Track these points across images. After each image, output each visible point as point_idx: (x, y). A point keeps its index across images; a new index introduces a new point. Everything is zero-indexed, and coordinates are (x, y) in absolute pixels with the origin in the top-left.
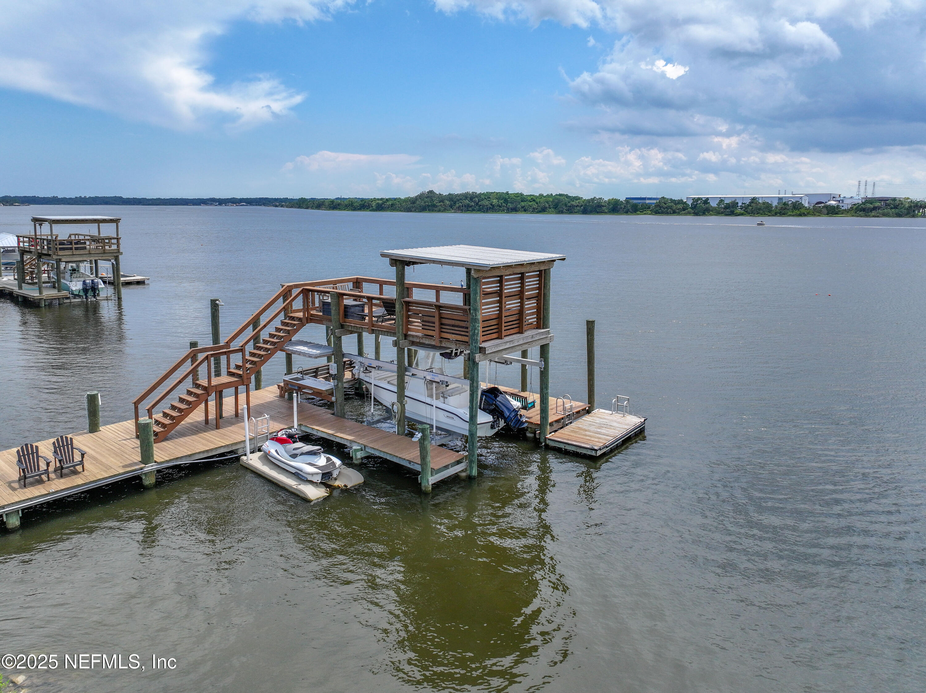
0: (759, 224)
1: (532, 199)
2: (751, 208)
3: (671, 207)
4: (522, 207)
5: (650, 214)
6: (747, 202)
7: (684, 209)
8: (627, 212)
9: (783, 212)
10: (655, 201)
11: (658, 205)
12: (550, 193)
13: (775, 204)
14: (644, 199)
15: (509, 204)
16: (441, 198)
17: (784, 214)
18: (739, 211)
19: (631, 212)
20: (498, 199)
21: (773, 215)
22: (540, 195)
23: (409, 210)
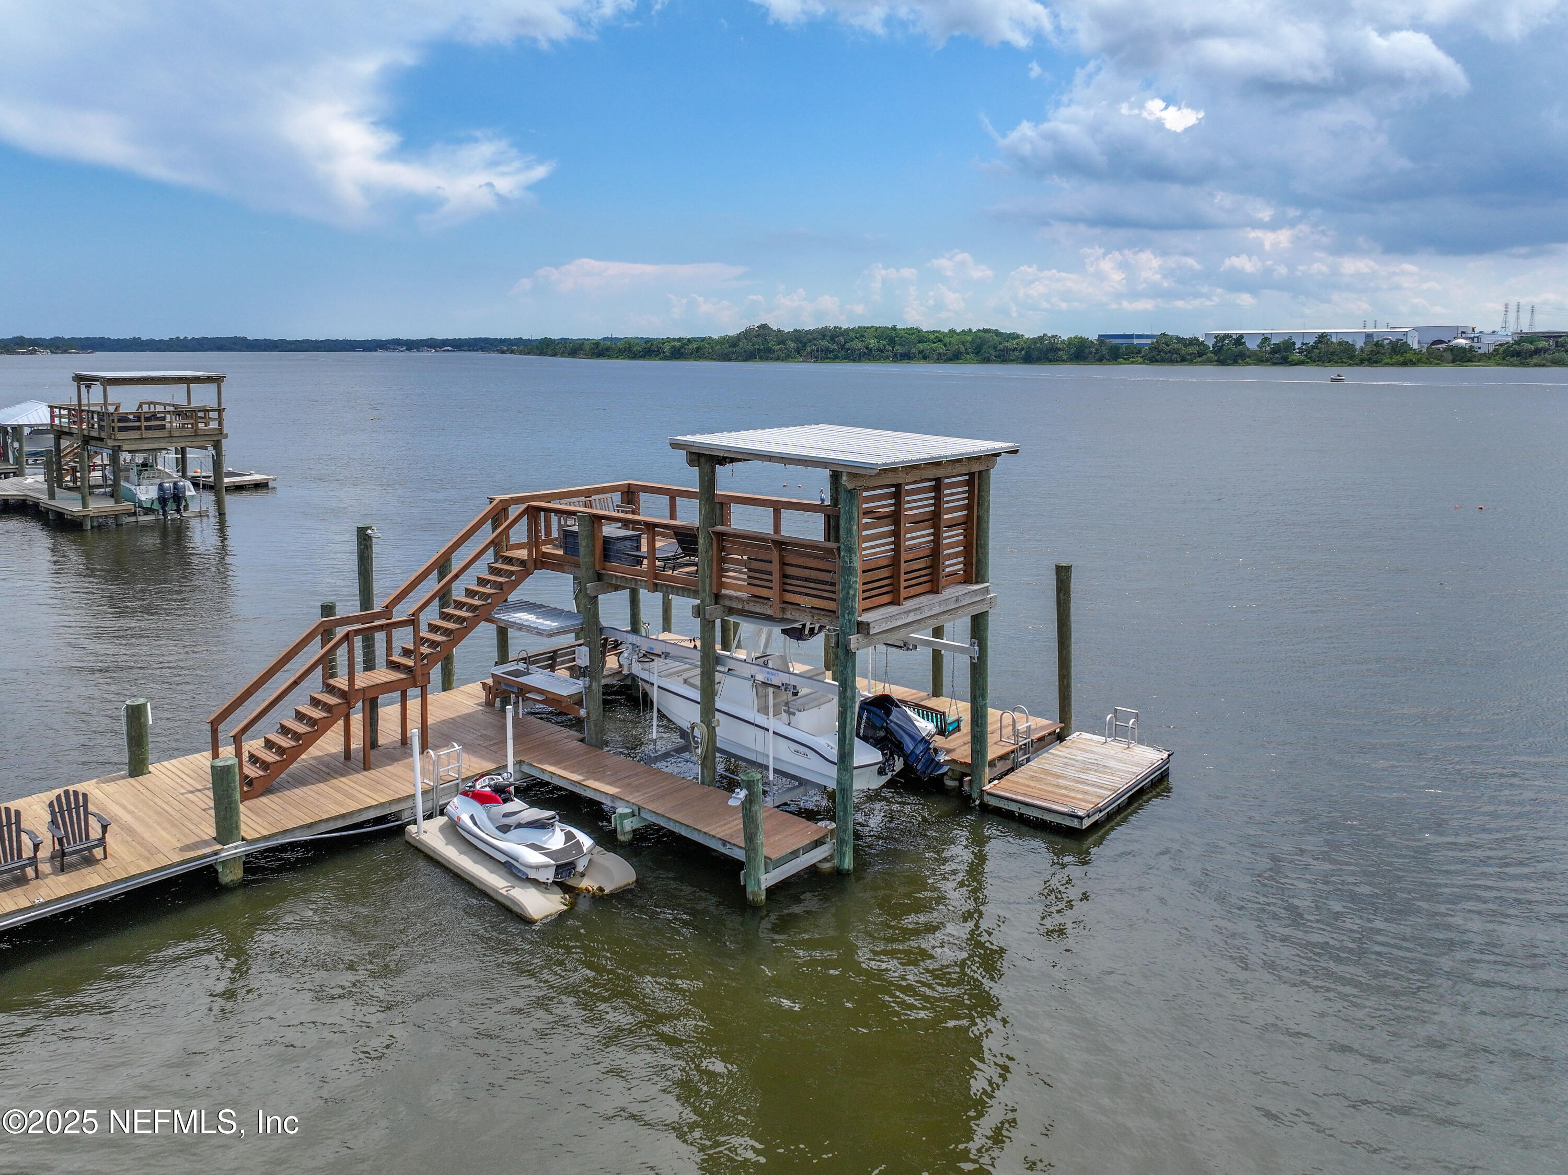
0: (1332, 380)
1: (936, 337)
2: (1317, 351)
3: (1177, 351)
4: (921, 352)
5: (1141, 363)
6: (1311, 341)
7: (1200, 354)
8: (1100, 360)
9: (1375, 358)
10: (1149, 341)
11: (1154, 348)
12: (966, 328)
13: (1359, 344)
14: (1131, 337)
15: (897, 347)
16: (781, 337)
17: (1376, 362)
18: (1296, 356)
19: (1109, 360)
20: (879, 338)
21: (1357, 365)
22: (950, 331)
23: (726, 357)
